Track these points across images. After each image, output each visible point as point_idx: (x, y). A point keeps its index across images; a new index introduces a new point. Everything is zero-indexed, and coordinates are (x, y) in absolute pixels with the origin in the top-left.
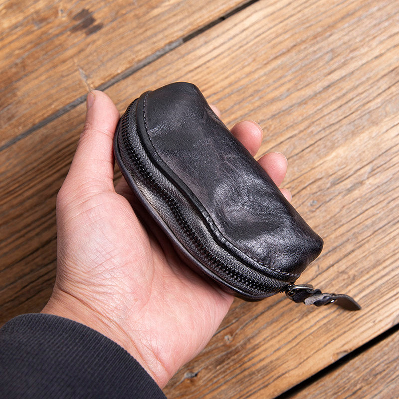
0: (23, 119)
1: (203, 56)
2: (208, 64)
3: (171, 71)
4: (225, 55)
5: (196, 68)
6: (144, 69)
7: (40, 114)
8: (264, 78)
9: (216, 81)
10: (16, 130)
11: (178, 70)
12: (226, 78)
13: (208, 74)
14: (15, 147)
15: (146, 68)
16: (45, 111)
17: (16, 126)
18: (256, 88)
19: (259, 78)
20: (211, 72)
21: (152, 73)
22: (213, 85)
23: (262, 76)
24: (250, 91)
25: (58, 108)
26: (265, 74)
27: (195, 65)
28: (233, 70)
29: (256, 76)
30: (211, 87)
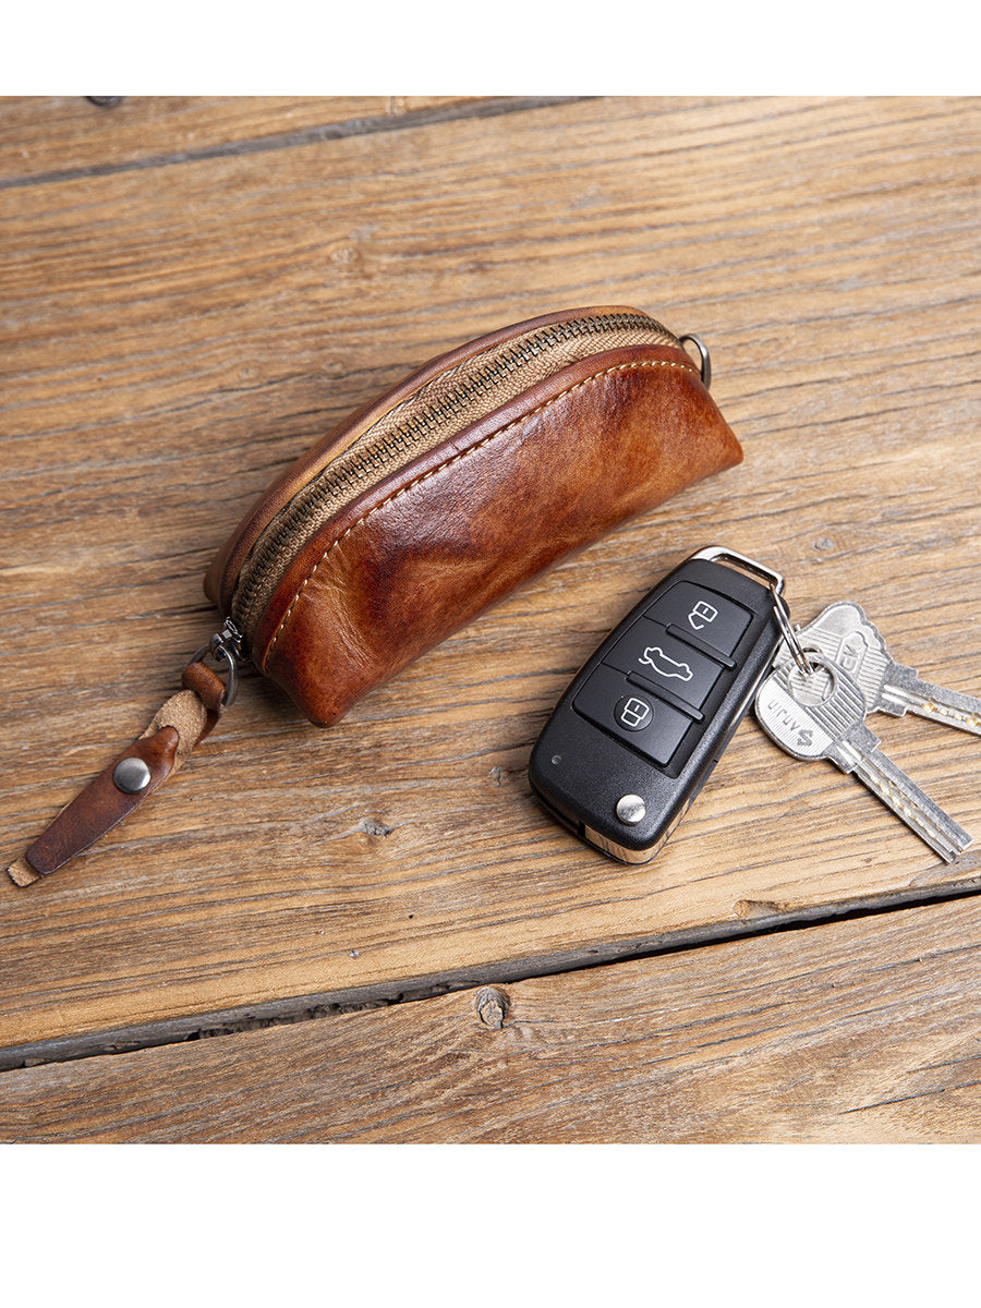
0: (206, 119)
1: (689, 131)
2: (695, 154)
3: (599, 138)
4: (745, 146)
5: (661, 153)
6: (537, 113)
7: (251, 122)
8: (817, 229)
9: (698, 196)
10: (179, 138)
11: (617, 142)
12: (726, 199)
13: (686, 175)
14: (159, 172)
15: (545, 111)
16: (264, 119)
17: (184, 129)
18: (788, 244)
19: (803, 226)
20: (694, 173)
21: (553, 126)
22: (688, 204)
23: (813, 225)
24: (771, 247)
25: (300, 124)
26: (821, 223)
27: (664, 145)
28: (750, 186)
29: (799, 218)
30: (681, 205)
